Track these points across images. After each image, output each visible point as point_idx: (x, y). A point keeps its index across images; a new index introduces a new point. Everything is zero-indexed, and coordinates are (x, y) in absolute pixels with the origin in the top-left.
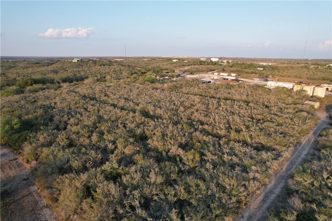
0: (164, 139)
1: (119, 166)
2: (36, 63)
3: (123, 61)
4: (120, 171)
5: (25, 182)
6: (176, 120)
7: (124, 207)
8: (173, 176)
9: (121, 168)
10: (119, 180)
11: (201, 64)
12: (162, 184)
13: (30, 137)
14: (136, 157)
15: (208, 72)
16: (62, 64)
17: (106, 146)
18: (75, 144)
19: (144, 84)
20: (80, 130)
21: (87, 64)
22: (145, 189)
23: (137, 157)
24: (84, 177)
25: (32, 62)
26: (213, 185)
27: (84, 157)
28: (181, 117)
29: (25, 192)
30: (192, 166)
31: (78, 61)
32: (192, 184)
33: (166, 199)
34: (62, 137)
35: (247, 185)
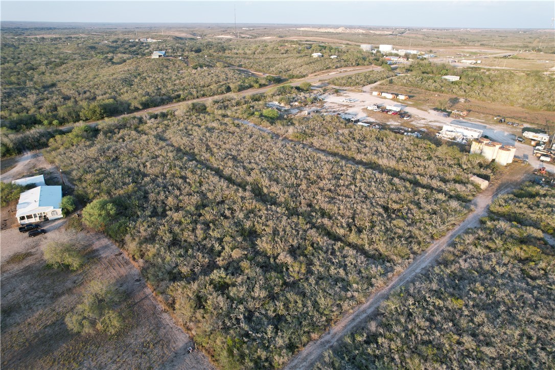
0: (274, 240)
1: (227, 275)
2: (90, 47)
3: (230, 40)
4: (227, 281)
5: (138, 283)
6: (294, 206)
7: (230, 318)
8: (277, 289)
9: (228, 277)
10: (226, 291)
11: (358, 65)
12: (265, 298)
13: (130, 228)
14: (243, 265)
15: (364, 85)
16: (136, 64)
17: (213, 246)
18: (179, 239)
19: (261, 124)
20: (183, 220)
21: (174, 64)
22: (249, 303)
23: (245, 264)
24: (195, 286)
25: (84, 46)
26: (309, 303)
27: (192, 261)
28: (300, 201)
29: (141, 295)
30: (297, 278)
31: (160, 56)
32: (292, 300)
33: (267, 313)
34: (163, 228)
35: (341, 304)
